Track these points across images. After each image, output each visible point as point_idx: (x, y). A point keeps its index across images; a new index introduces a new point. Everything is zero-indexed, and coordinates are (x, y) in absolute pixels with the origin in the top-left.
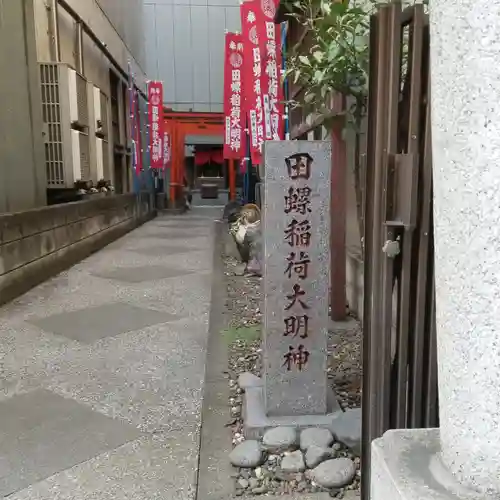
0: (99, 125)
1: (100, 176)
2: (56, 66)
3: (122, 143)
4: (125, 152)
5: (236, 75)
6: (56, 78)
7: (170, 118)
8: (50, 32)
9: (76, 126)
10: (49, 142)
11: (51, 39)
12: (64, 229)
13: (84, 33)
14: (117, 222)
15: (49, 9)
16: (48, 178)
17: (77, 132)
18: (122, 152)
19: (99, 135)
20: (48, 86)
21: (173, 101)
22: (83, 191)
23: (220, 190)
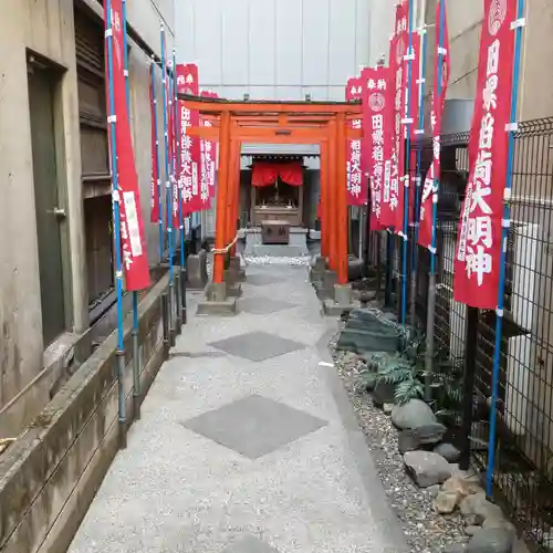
7: (216, 113)
21: (219, 82)
23: (292, 230)
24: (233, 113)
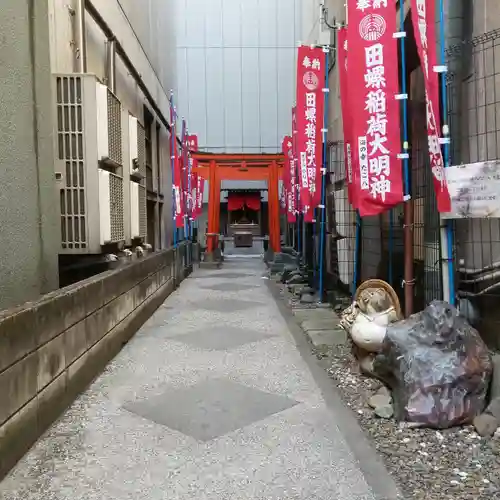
0: (135, 165)
1: (135, 232)
2: (78, 79)
3: (155, 189)
4: (158, 200)
5: (311, 98)
6: (79, 96)
8: (74, 44)
9: (104, 165)
10: (66, 188)
11: (76, 52)
12: (81, 324)
13: (117, 56)
14: (154, 290)
15: (73, 13)
16: (64, 239)
17: (107, 173)
18: (155, 200)
19: (134, 178)
20: (66, 107)
22: (112, 257)
23: (254, 238)
24: (217, 161)
